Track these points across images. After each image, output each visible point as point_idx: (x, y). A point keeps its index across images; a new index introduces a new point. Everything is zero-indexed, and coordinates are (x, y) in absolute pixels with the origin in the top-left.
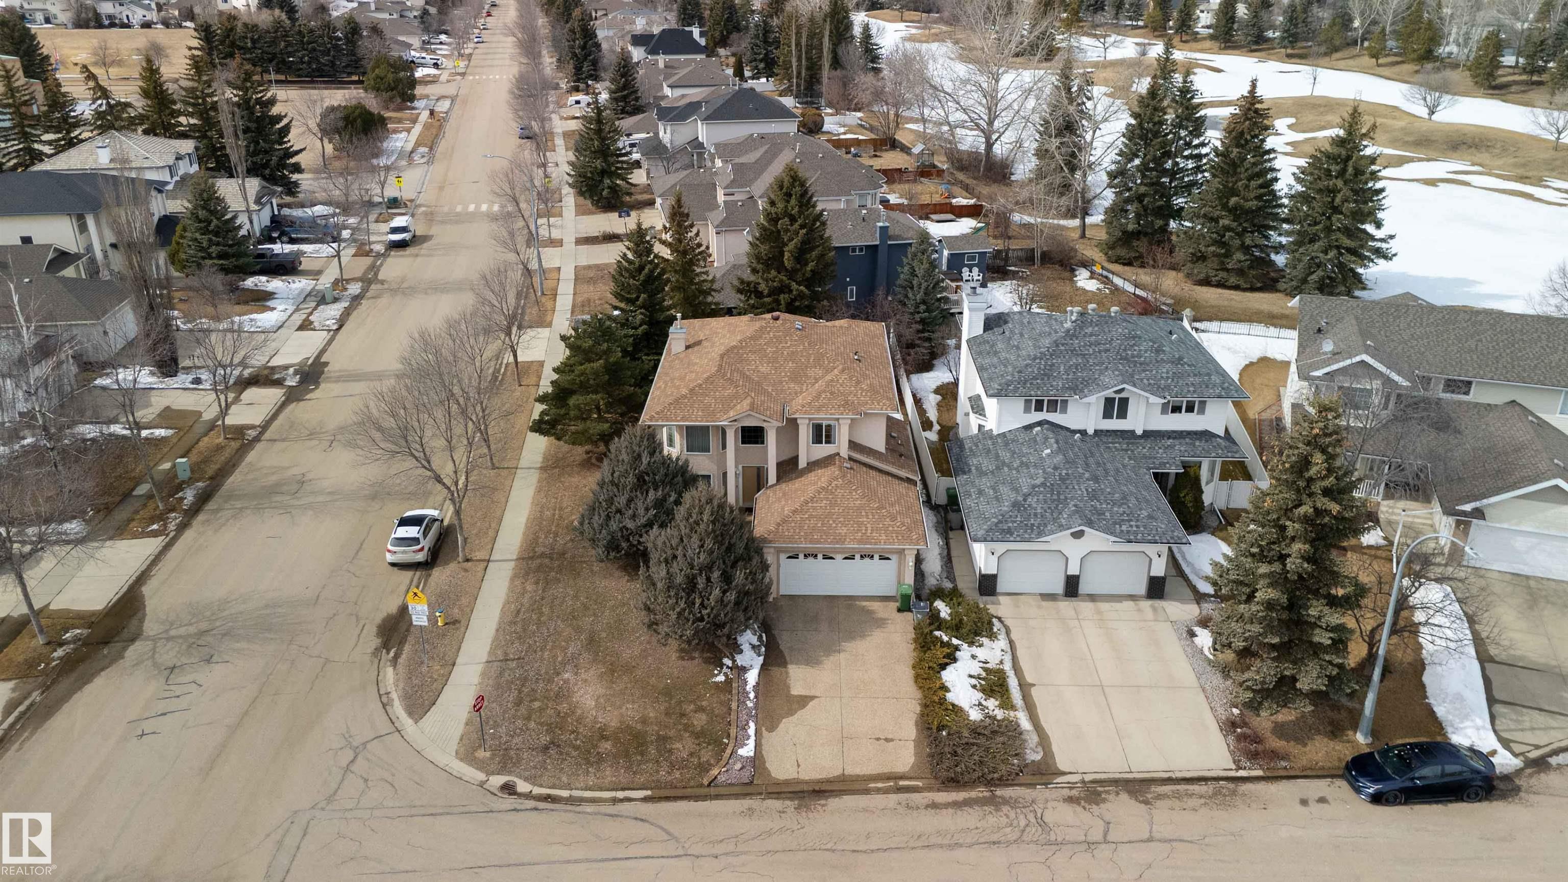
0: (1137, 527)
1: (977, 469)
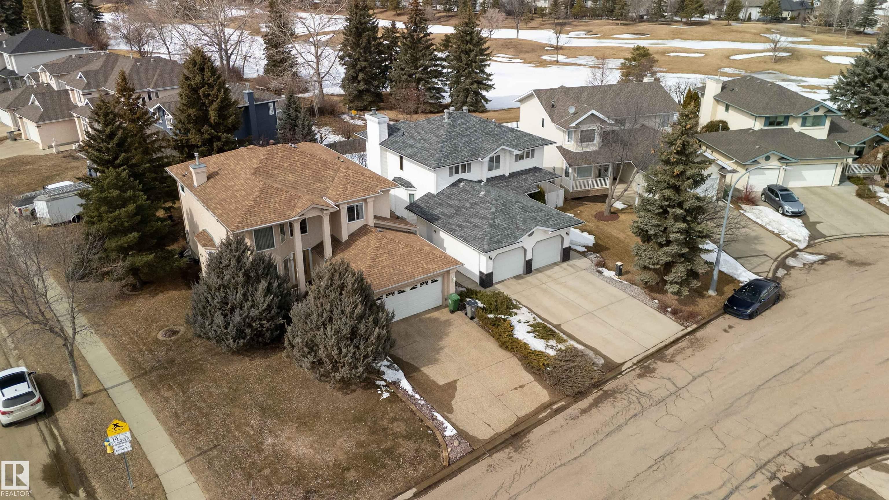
0: (556, 220)
1: (443, 215)
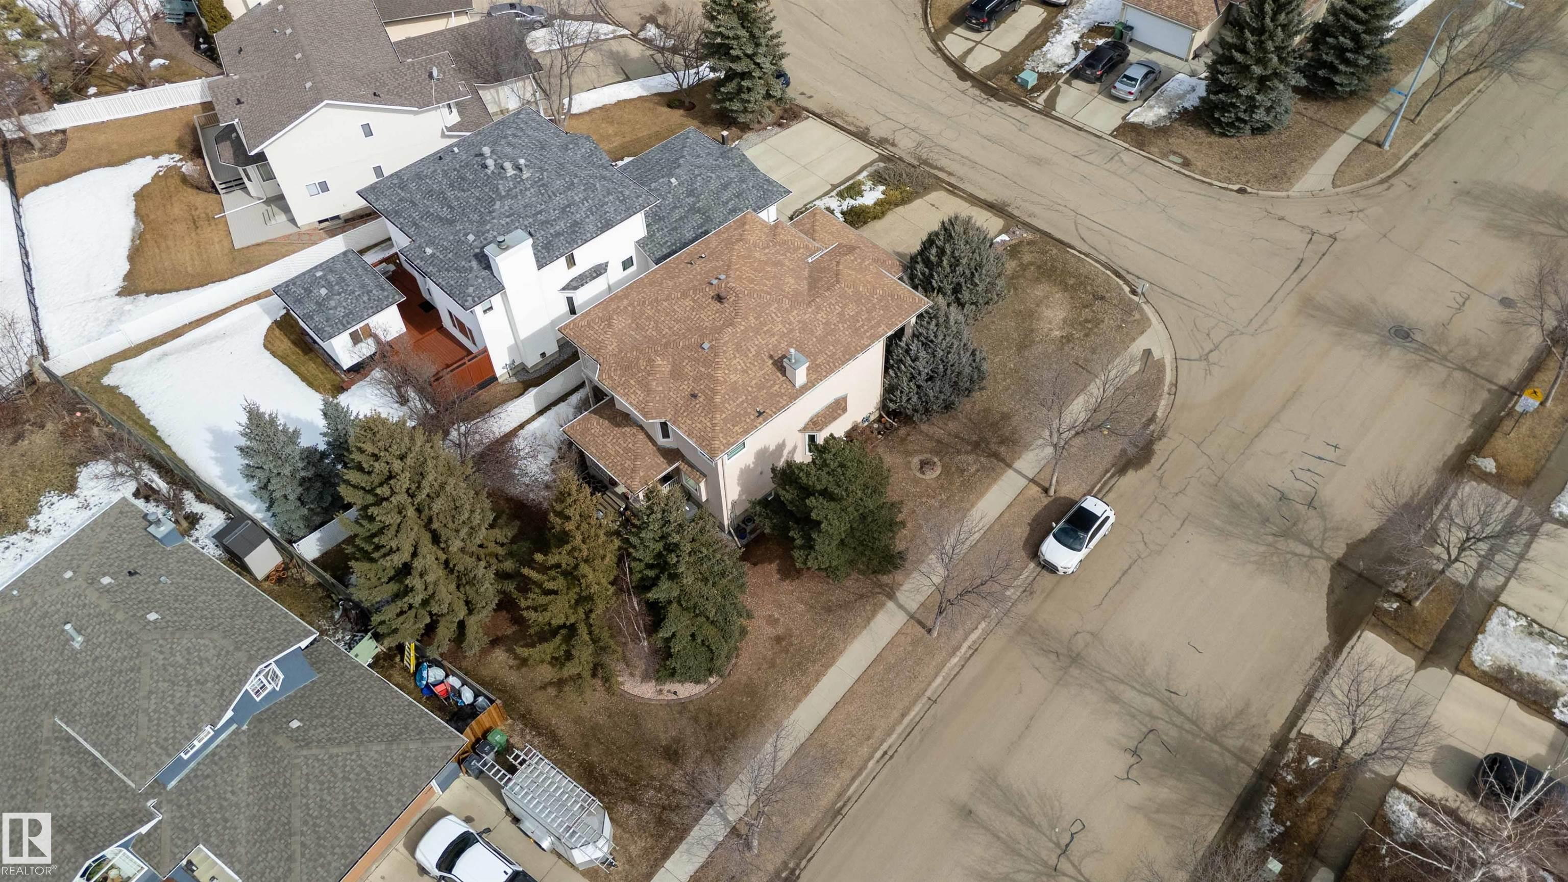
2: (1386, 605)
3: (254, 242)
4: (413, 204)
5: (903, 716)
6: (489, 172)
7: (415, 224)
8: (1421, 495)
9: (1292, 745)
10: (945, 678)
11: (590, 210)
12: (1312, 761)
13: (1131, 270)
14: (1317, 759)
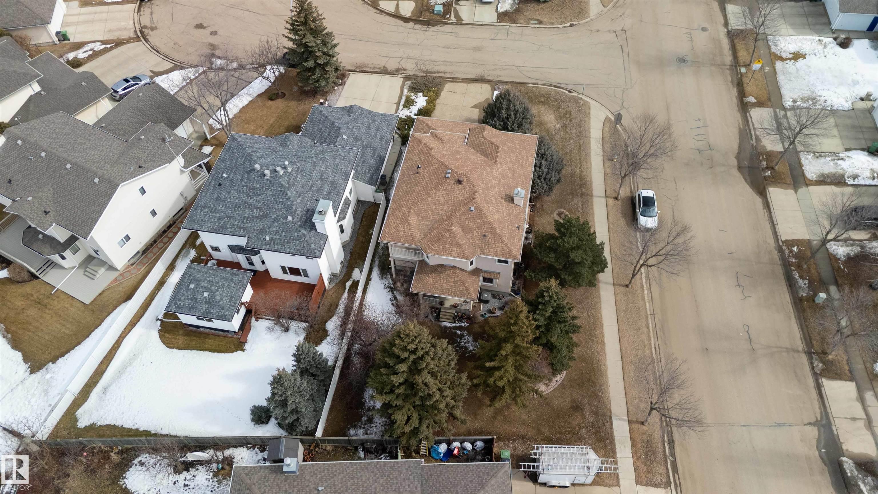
2: (767, 174)
3: (97, 294)
4: (230, 217)
5: (648, 328)
6: (268, 178)
7: (241, 228)
8: (741, 123)
9: (784, 248)
10: (649, 302)
11: (333, 172)
12: (795, 249)
13: (561, 83)
14: (796, 247)
